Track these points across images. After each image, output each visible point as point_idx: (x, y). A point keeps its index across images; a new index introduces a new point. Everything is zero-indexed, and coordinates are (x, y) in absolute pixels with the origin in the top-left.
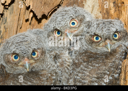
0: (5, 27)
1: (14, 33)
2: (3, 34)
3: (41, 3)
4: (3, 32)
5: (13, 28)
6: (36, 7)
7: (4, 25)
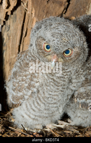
0: (8, 34)
1: (17, 41)
2: (6, 42)
3: (43, 11)
4: (6, 40)
5: (16, 36)
6: (38, 15)
7: (7, 33)
